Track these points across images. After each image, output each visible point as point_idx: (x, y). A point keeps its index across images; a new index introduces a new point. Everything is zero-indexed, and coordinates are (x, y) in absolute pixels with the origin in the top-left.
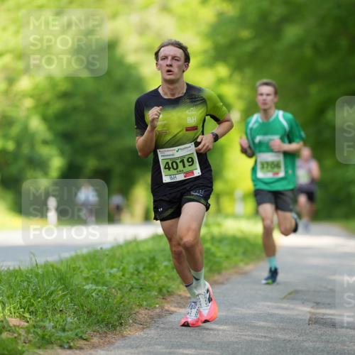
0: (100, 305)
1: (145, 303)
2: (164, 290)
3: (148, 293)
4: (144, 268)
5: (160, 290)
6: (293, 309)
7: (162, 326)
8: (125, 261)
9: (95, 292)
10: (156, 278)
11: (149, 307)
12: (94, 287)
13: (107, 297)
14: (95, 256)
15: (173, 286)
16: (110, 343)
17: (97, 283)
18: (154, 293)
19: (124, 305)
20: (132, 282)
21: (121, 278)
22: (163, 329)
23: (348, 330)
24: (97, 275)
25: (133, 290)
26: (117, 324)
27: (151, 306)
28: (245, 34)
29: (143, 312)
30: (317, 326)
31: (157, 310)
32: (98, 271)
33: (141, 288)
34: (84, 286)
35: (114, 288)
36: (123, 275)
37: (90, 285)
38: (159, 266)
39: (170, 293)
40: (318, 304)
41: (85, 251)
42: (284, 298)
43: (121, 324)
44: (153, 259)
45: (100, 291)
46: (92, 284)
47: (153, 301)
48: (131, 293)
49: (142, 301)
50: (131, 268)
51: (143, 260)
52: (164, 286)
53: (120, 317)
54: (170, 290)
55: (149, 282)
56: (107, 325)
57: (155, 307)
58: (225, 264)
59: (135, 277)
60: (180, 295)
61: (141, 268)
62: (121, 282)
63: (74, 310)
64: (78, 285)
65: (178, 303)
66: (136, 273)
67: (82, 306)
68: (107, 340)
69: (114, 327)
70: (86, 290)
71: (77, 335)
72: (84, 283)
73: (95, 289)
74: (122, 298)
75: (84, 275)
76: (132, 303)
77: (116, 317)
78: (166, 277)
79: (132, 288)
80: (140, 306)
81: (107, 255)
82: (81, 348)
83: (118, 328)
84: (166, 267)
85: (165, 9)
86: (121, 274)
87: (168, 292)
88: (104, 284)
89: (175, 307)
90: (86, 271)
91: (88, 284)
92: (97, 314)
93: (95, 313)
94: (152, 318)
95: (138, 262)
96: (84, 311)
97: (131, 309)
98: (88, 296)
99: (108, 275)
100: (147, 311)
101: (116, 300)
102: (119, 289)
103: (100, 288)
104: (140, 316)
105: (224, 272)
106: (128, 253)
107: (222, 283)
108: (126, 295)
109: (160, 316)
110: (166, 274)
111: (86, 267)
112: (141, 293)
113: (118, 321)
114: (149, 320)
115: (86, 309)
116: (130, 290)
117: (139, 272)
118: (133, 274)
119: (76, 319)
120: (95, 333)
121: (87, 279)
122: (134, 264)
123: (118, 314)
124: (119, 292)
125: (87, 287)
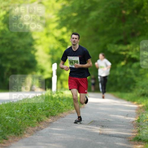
0: (12, 125)
1: (31, 125)
2: (39, 120)
3: (32, 120)
4: (31, 110)
5: (37, 120)
6: (93, 128)
7: (38, 134)
8: (23, 107)
9: (10, 120)
10: (36, 114)
11: (33, 127)
12: (10, 118)
13: (15, 122)
14: (10, 105)
15: (43, 118)
16: (16, 141)
17: (11, 116)
18: (35, 121)
19: (22, 126)
20: (26, 116)
21: (21, 114)
22: (39, 135)
23: (116, 138)
24: (11, 113)
25: (26, 119)
26: (19, 133)
27: (33, 126)
28: (74, 14)
29: (30, 128)
30: (103, 136)
31: (36, 128)
32: (11, 111)
33: (30, 118)
34: (5, 117)
35: (18, 118)
36: (22, 113)
37: (8, 117)
38: (37, 109)
39: (42, 121)
40: (103, 126)
41: (6, 103)
42: (89, 124)
43: (21, 133)
44: (35, 107)
45: (12, 119)
46: (9, 116)
47: (34, 124)
48: (25, 121)
49: (30, 124)
50: (25, 110)
51: (30, 107)
52: (39, 118)
53: (21, 130)
54: (41, 119)
55: (33, 116)
56: (15, 134)
57: (35, 127)
58: (64, 109)
59: (27, 114)
60: (46, 122)
61: (29, 110)
62: (21, 116)
63: (1, 127)
64: (3, 116)
65: (45, 125)
66: (27, 112)
67: (5, 125)
68: (15, 139)
69: (18, 135)
70: (6, 119)
71: (2, 137)
72: (6, 116)
73: (10, 119)
74: (21, 122)
75: (6, 113)
76: (25, 125)
77: (19, 130)
78: (40, 114)
79: (26, 118)
80: (29, 126)
81: (15, 104)
82: (4, 143)
83: (20, 135)
84: (40, 110)
85: (41, 3)
86: (21, 112)
87: (41, 120)
88: (14, 117)
89: (44, 126)
90: (6, 111)
91: (7, 116)
92: (11, 129)
93: (10, 128)
94: (34, 131)
95: (28, 108)
96: (5, 128)
97: (25, 127)
98: (7, 121)
99: (16, 113)
100: (32, 128)
101: (19, 124)
102: (20, 119)
103: (12, 118)
104: (29, 130)
105: (64, 113)
106: (24, 104)
107: (63, 117)
108: (23, 121)
109: (37, 130)
110: (40, 113)
111: (7, 109)
112: (30, 120)
113: (19, 132)
114: (33, 132)
115: (6, 127)
116: (25, 119)
117: (29, 112)
118: (26, 112)
119: (2, 131)
120: (10, 137)
121: (7, 114)
122: (27, 109)
123: (20, 129)
124: (20, 120)
125: (7, 118)
